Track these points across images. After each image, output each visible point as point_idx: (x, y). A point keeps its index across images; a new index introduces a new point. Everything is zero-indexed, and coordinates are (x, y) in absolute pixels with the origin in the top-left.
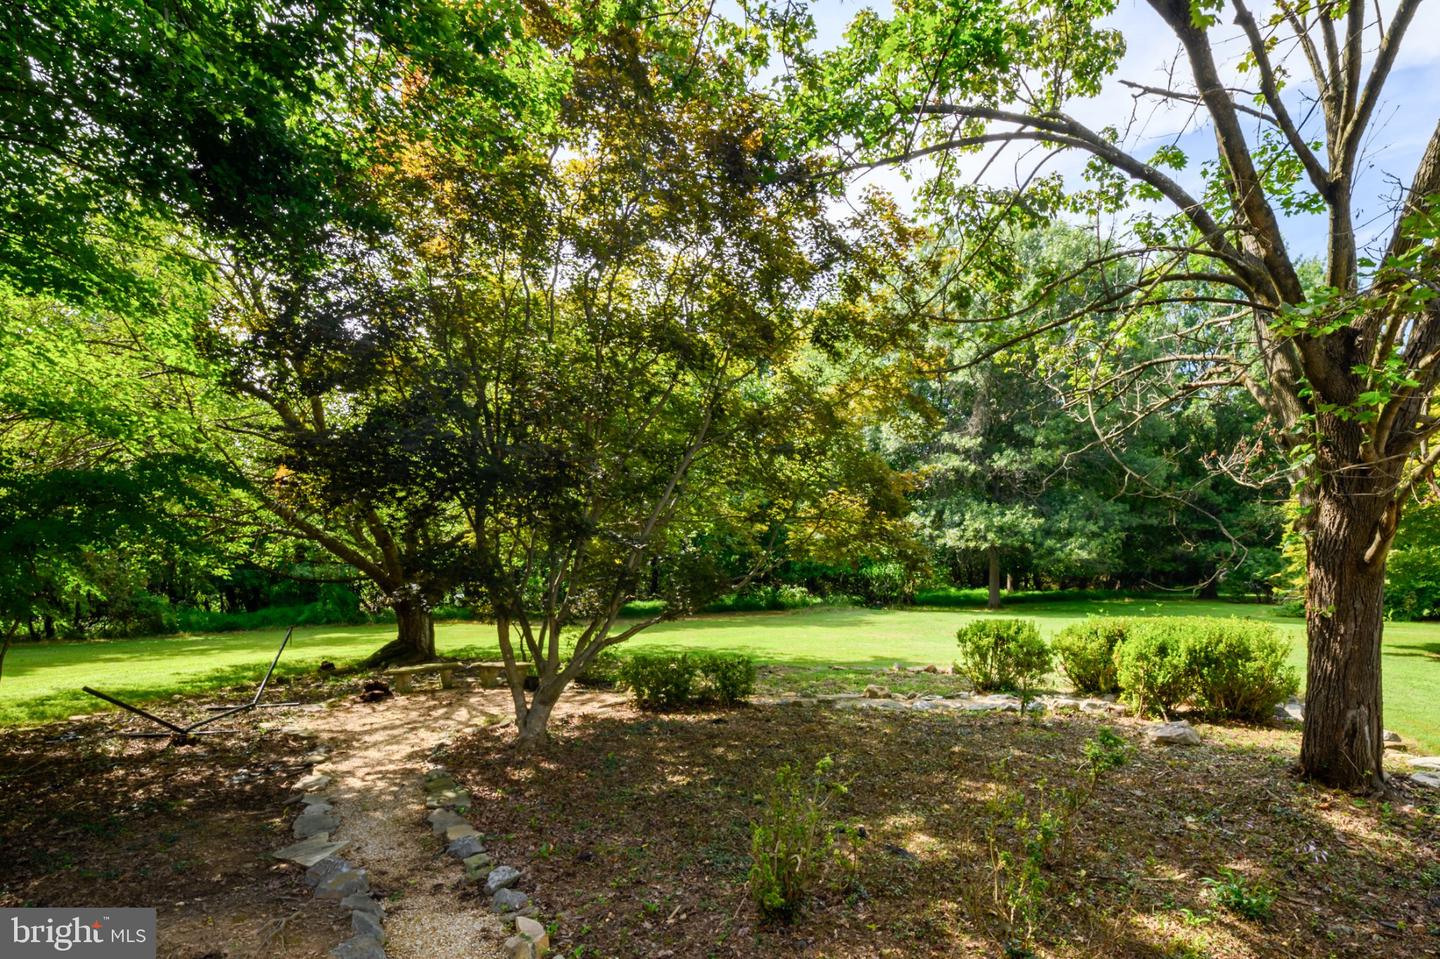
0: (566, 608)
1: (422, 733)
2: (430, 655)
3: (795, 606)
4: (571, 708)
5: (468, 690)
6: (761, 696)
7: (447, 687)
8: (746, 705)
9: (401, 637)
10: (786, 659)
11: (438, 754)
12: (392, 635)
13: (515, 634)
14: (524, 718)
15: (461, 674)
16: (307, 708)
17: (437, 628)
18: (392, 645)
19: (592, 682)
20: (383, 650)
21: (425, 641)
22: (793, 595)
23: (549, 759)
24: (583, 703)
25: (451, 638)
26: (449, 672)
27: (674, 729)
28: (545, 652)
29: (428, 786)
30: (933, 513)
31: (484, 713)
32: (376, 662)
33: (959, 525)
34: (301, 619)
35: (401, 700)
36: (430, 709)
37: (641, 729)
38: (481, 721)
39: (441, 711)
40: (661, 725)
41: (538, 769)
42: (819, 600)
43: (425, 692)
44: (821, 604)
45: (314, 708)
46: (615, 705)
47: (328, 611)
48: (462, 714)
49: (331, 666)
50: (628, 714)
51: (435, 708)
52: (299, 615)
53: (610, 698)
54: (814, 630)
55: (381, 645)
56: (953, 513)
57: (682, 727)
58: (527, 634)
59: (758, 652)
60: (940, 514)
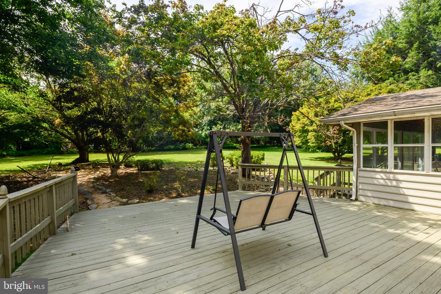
0: (121, 150)
1: (90, 176)
2: (88, 161)
3: (189, 149)
4: (122, 170)
5: (99, 168)
6: (165, 168)
7: (93, 168)
8: (162, 170)
9: (80, 157)
10: (177, 161)
11: (94, 178)
12: (78, 156)
13: (110, 156)
14: (112, 172)
15: (96, 165)
16: (61, 172)
17: (89, 155)
18: (78, 159)
19: (128, 166)
20: (75, 160)
21: (86, 158)
22: (190, 146)
23: (117, 178)
24: (126, 170)
25: (93, 157)
26: (94, 164)
27: (144, 174)
28: (117, 158)
29: (93, 182)
30: (223, 125)
31: (103, 172)
32: (73, 163)
33: (229, 128)
34: (44, 152)
35: (83, 170)
36: (90, 172)
37: (137, 174)
38: (103, 174)
39: (93, 172)
40: (142, 173)
41: (115, 180)
42: (195, 147)
43: (88, 169)
44: (195, 148)
45: (62, 172)
46: (133, 170)
47: (53, 151)
48: (98, 172)
49: (61, 164)
50: (135, 172)
51: (91, 172)
52: (43, 152)
53: (132, 169)
54: (190, 155)
55: (74, 159)
56: (228, 125)
57: (146, 173)
58: (113, 156)
59: (171, 160)
60: (225, 125)
